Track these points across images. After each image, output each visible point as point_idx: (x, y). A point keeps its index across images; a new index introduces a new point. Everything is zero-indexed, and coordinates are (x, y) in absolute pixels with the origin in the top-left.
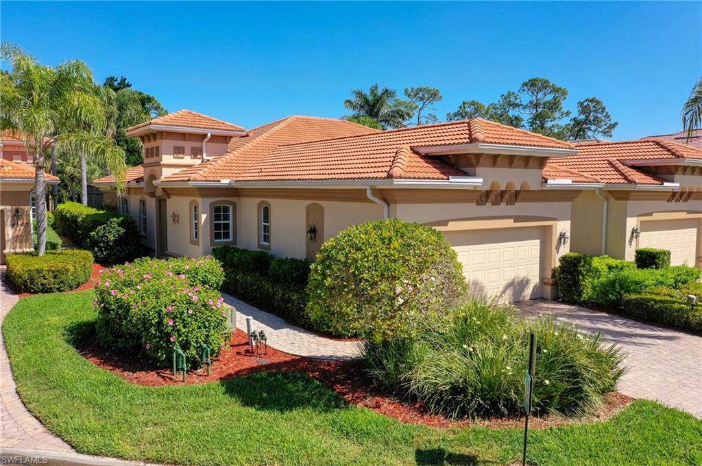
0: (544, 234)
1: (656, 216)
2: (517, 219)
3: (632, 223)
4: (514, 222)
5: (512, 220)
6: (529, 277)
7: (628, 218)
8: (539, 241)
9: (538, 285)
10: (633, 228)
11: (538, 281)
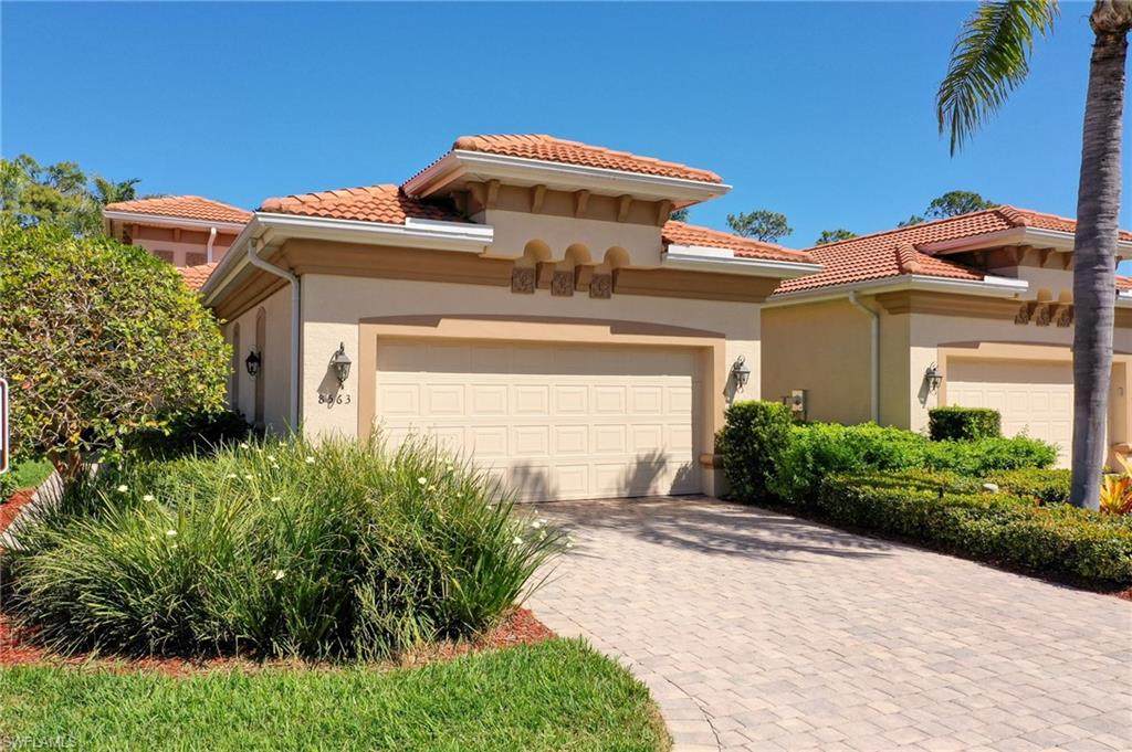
0: (698, 364)
1: (987, 350)
2: (618, 327)
3: (922, 359)
4: (613, 332)
5: (608, 328)
6: (667, 452)
7: (912, 348)
8: (690, 378)
9: (690, 467)
10: (929, 369)
11: (690, 459)
